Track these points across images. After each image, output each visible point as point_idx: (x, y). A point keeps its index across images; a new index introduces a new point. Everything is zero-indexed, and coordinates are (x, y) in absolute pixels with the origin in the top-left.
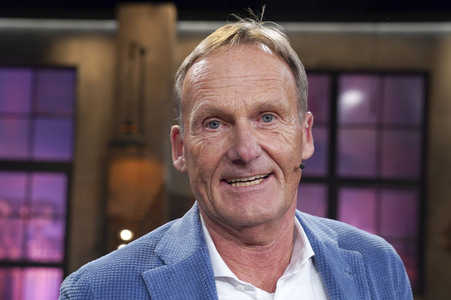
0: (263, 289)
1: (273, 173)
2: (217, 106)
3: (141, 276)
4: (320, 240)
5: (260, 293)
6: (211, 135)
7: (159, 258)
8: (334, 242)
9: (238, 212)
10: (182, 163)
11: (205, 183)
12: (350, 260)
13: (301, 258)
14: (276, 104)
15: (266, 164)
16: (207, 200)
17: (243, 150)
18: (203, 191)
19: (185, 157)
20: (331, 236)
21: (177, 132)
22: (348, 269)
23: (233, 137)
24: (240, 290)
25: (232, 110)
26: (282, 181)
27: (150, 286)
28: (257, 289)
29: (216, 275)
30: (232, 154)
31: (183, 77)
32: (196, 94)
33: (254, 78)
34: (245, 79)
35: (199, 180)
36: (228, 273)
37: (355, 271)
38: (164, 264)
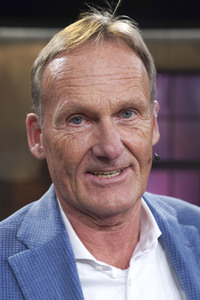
0: (117, 267)
1: (131, 166)
2: (83, 105)
3: (6, 261)
4: (164, 218)
5: (116, 272)
6: (75, 130)
7: (22, 242)
8: (174, 219)
9: (102, 202)
10: (40, 150)
11: (69, 175)
12: (188, 234)
13: (151, 238)
14: (137, 102)
15: (127, 159)
16: (70, 190)
17: (110, 149)
18: (67, 182)
19: (44, 145)
20: (171, 213)
21: (33, 120)
22: (187, 242)
23: (98, 134)
24: (98, 270)
25: (98, 109)
26: (139, 173)
27: (17, 270)
28: (113, 268)
29: (76, 257)
30: (97, 150)
31: (43, 70)
32: (61, 91)
33: (117, 77)
34: (109, 77)
35: (64, 172)
36: (88, 255)
37: (193, 244)
38: (27, 248)
